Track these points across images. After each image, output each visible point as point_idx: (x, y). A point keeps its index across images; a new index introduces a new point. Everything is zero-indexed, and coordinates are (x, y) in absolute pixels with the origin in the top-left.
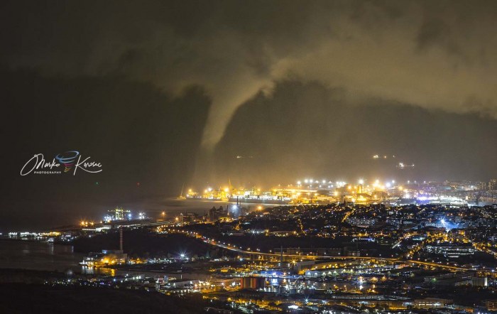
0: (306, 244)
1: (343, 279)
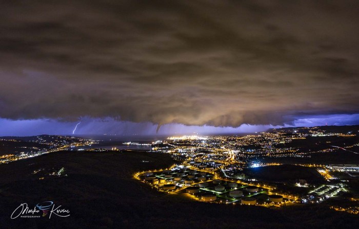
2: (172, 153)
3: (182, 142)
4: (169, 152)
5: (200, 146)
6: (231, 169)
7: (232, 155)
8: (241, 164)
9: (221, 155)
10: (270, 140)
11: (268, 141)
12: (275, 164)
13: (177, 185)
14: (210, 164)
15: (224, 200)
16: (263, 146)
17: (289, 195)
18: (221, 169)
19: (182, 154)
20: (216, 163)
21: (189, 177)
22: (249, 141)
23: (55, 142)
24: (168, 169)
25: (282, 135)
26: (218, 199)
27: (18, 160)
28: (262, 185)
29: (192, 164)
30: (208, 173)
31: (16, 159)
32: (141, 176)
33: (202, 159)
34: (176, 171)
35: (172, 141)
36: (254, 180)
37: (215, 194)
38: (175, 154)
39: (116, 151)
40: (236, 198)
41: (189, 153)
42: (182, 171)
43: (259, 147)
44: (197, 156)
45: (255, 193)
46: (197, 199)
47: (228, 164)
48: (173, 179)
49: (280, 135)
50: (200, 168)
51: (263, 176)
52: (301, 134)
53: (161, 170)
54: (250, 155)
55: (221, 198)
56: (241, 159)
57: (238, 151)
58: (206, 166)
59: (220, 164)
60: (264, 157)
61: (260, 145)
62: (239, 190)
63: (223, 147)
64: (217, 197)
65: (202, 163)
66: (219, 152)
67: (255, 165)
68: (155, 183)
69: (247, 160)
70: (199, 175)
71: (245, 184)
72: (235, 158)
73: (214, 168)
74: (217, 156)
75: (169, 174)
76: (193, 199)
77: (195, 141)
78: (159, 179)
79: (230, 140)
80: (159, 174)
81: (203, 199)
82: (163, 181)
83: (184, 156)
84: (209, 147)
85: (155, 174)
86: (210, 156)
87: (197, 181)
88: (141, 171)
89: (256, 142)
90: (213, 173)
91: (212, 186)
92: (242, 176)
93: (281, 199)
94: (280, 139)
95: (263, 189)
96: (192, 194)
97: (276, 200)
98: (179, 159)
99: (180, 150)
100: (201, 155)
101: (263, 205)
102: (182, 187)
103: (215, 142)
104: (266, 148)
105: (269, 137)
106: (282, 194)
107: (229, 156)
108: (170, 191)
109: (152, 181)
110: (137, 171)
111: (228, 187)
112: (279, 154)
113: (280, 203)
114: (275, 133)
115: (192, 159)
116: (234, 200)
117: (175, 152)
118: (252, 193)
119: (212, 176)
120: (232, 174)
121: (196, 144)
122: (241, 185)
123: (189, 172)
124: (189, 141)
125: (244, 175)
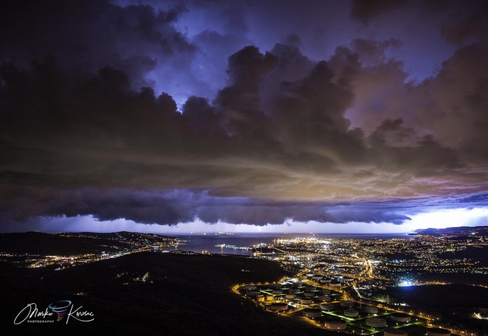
0: (298, 251)
1: (305, 258)
2: (281, 260)
3: (294, 247)
4: (277, 259)
5: (321, 253)
6: (367, 287)
7: (369, 268)
8: (383, 281)
9: (352, 266)
10: (430, 247)
11: (426, 248)
12: (438, 283)
13: (290, 304)
14: (336, 279)
15: (358, 329)
16: (419, 255)
17: (462, 330)
18: (352, 286)
19: (295, 263)
20: (345, 278)
21: (306, 294)
22: (395, 247)
23: (136, 241)
24: (276, 282)
25: (450, 239)
26: (349, 327)
27: (100, 261)
28: (417, 313)
29: (309, 278)
30: (332, 292)
31: (98, 260)
32: (240, 290)
33: (324, 271)
34: (287, 286)
35: (280, 244)
36: (404, 305)
37: (344, 321)
38: (285, 263)
39: (207, 255)
40: (376, 329)
41: (305, 261)
42: (295, 286)
43: (412, 256)
44: (317, 267)
45: (407, 323)
46: (318, 325)
47: (363, 279)
48: (284, 296)
49: (446, 238)
50: (322, 284)
51: (419, 300)
52: (484, 238)
53: (267, 283)
54: (398, 267)
55: (353, 328)
56: (383, 273)
57: (378, 262)
58: (330, 281)
59: (351, 280)
60: (419, 271)
61: (413, 254)
62: (381, 317)
63: (355, 255)
64: (348, 325)
65: (324, 277)
66: (349, 262)
67: (406, 283)
68: (260, 300)
69: (393, 276)
70: (321, 293)
71: (389, 309)
72: (373, 272)
73: (342, 284)
74: (346, 268)
75: (279, 290)
76: (312, 325)
77: (312, 245)
78: (265, 295)
79: (365, 245)
80: (265, 288)
81: (327, 326)
82: (270, 298)
83: (298, 265)
84: (333, 254)
85: (259, 288)
86: (336, 267)
87: (317, 301)
88: (241, 283)
89: (406, 249)
90: (341, 292)
91: (340, 309)
92: (385, 298)
95: (419, 318)
96: (311, 318)
98: (292, 270)
99: (292, 257)
100: (323, 266)
102: (296, 308)
103: (342, 248)
104: (424, 258)
105: (428, 241)
106: (449, 327)
107: (364, 269)
108: (281, 311)
109: (255, 297)
110: (235, 283)
111: (364, 312)
112: (445, 267)
114: (438, 235)
115: (310, 271)
116: (374, 331)
117: (285, 260)
118: (401, 323)
119: (339, 296)
120: (370, 294)
121: (313, 249)
122: (384, 311)
123: (307, 288)
124: (304, 246)
125: (388, 296)
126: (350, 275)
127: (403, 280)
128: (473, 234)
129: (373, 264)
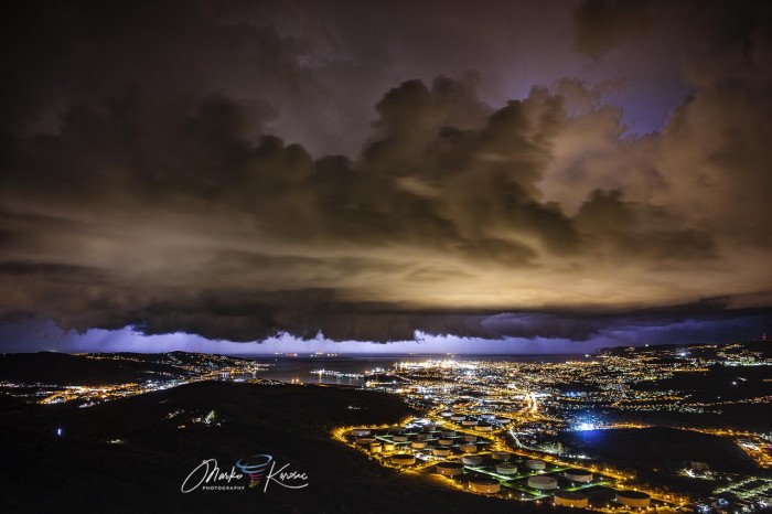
0: (430, 379)
1: (440, 390)
2: (406, 393)
3: (425, 373)
4: (400, 391)
5: (463, 383)
6: (529, 431)
7: (533, 404)
8: (551, 422)
9: (508, 401)
10: (619, 373)
11: (614, 375)
12: (632, 426)
13: (418, 456)
14: (485, 420)
15: (517, 493)
16: (605, 385)
17: (666, 493)
18: (507, 431)
19: (426, 397)
20: (498, 418)
21: (441, 442)
22: (570, 374)
23: (197, 365)
24: (399, 424)
25: (650, 362)
26: (504, 490)
27: (144, 394)
28: (601, 469)
29: (446, 418)
30: (479, 438)
31: (141, 392)
32: (349, 437)
33: (467, 408)
34: (415, 430)
35: (404, 369)
36: (583, 457)
37: (496, 481)
38: (412, 396)
39: (299, 385)
40: (543, 491)
41: (440, 394)
42: (426, 430)
43: (594, 387)
44: (457, 402)
45: (586, 483)
46: (459, 487)
47: (524, 420)
48: (410, 445)
49: (643, 361)
50: (464, 427)
51: (605, 450)
52: (698, 362)
53: (385, 426)
54: (574, 403)
55: (509, 490)
57: (545, 395)
58: (476, 423)
59: (506, 421)
60: (606, 409)
61: (596, 384)
62: (551, 476)
63: (512, 385)
64: (502, 487)
65: (467, 417)
66: (504, 395)
67: (586, 426)
68: (375, 450)
69: (567, 415)
70: (462, 440)
71: (561, 464)
72: (539, 410)
73: (494, 427)
74: (499, 404)
75: (402, 436)
76: (451, 486)
77: (451, 371)
78: (383, 444)
79: (527, 371)
80: (381, 433)
81: (472, 488)
82: (389, 448)
83: (431, 400)
84: (481, 384)
85: (374, 433)
86: (485, 403)
87: (457, 452)
88: (347, 426)
89: (586, 377)
90: (492, 438)
91: (490, 463)
92: (556, 447)
93: (647, 501)
94: (644, 370)
95: (605, 477)
96: (449, 477)
97: (635, 502)
98: (421, 407)
99: (421, 389)
100: (465, 401)
101: (603, 510)
102: (427, 462)
103: (494, 374)
104: (611, 390)
105: (618, 365)
106: (648, 490)
107: (525, 405)
108: (405, 467)
109: (368, 446)
110: (340, 426)
111: (524, 467)
112: (642, 403)
113: (644, 508)
114: (632, 357)
115: (447, 408)
116: (539, 495)
117: (412, 393)
118: (578, 484)
119: (489, 444)
120: (534, 442)
121: (452, 376)
122: (554, 466)
123: (443, 433)
124: (438, 372)
125: (560, 445)
126: (504, 415)
127: (582, 421)
128: (683, 354)
129: (538, 399)
